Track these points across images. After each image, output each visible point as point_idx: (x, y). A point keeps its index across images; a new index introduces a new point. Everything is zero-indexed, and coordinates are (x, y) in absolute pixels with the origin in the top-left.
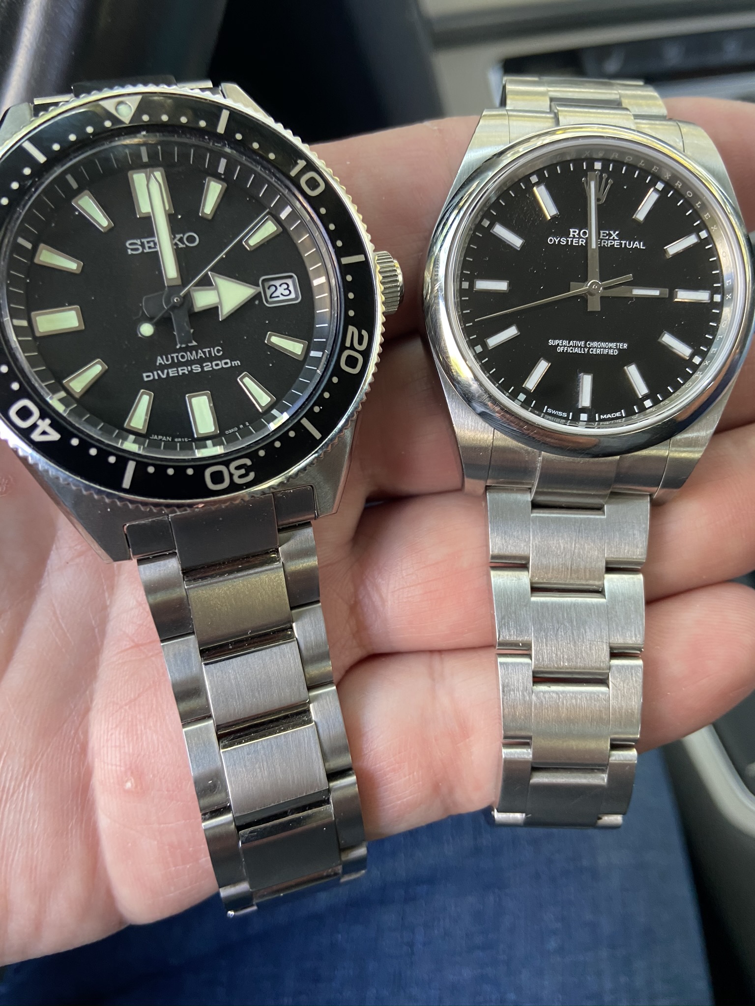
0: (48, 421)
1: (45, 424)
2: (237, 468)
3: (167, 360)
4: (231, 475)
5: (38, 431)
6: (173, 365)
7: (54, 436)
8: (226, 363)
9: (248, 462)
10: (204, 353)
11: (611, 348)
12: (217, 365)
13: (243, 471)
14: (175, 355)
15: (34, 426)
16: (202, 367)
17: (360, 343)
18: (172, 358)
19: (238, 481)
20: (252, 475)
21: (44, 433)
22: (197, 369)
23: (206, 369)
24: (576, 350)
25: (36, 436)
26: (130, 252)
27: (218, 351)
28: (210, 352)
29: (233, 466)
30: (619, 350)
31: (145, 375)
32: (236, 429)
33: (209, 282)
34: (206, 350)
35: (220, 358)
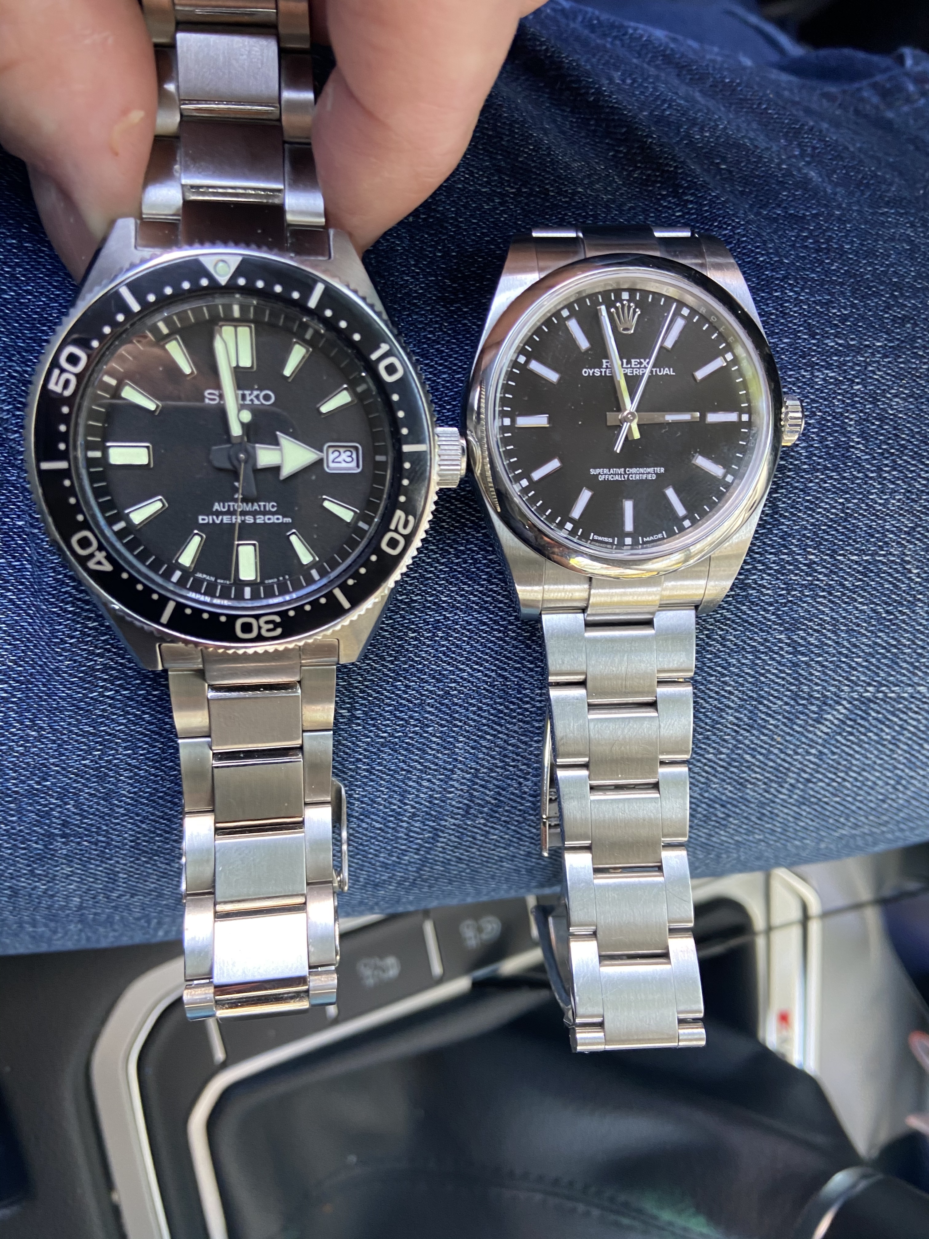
0: (104, 554)
1: (100, 556)
2: (267, 622)
3: (224, 507)
4: (260, 628)
5: (95, 560)
6: (229, 513)
7: (107, 567)
8: (278, 519)
9: (277, 619)
10: (259, 506)
11: (648, 473)
12: (269, 519)
13: (271, 626)
14: (231, 504)
15: (92, 556)
16: (255, 519)
17: (405, 526)
18: (229, 506)
19: (264, 633)
20: (279, 631)
21: (99, 563)
22: (249, 519)
23: (258, 521)
24: (617, 478)
25: (92, 565)
26: (207, 401)
27: (273, 506)
28: (265, 506)
29: (262, 620)
30: (656, 474)
31: (200, 517)
32: (275, 580)
33: (275, 442)
34: (262, 504)
35: (273, 514)
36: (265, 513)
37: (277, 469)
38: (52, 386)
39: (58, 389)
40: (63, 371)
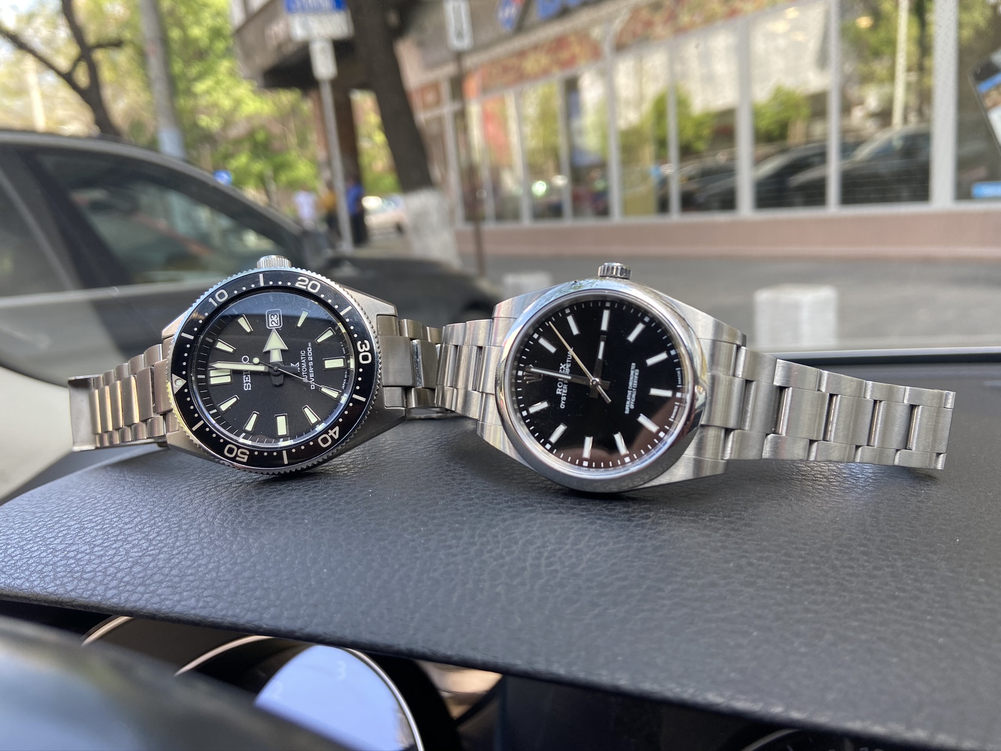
0: (330, 431)
1: (331, 433)
2: (362, 348)
3: (305, 377)
4: (365, 351)
5: (334, 435)
6: (308, 374)
7: (337, 429)
8: (309, 349)
9: (359, 343)
10: (303, 359)
12: (310, 354)
13: (364, 346)
14: (303, 373)
15: (331, 437)
16: (310, 361)
17: (304, 281)
18: (304, 375)
19: (368, 348)
20: (366, 341)
21: (335, 433)
22: (311, 364)
23: (312, 359)
25: (336, 437)
26: (250, 389)
27: (303, 352)
28: (303, 357)
29: (360, 350)
31: (312, 388)
32: (343, 348)
33: (268, 352)
34: (302, 358)
35: (307, 352)
36: (307, 356)
37: (282, 351)
38: (245, 460)
39: (246, 457)
40: (236, 455)
